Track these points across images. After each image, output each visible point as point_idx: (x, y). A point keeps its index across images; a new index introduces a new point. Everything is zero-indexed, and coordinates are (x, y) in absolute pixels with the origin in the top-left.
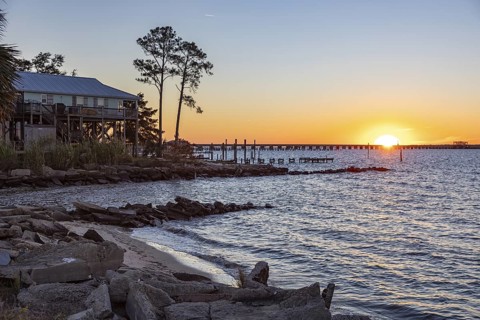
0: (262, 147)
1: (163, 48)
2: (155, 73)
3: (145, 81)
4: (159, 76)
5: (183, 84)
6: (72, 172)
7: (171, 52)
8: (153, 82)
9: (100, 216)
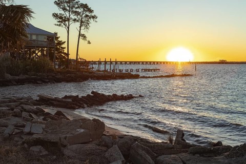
0: (121, 63)
1: (69, 7)
2: (65, 21)
3: (60, 25)
4: (67, 23)
5: (80, 27)
6: (22, 77)
7: (74, 9)
8: (64, 26)
9: (55, 103)
